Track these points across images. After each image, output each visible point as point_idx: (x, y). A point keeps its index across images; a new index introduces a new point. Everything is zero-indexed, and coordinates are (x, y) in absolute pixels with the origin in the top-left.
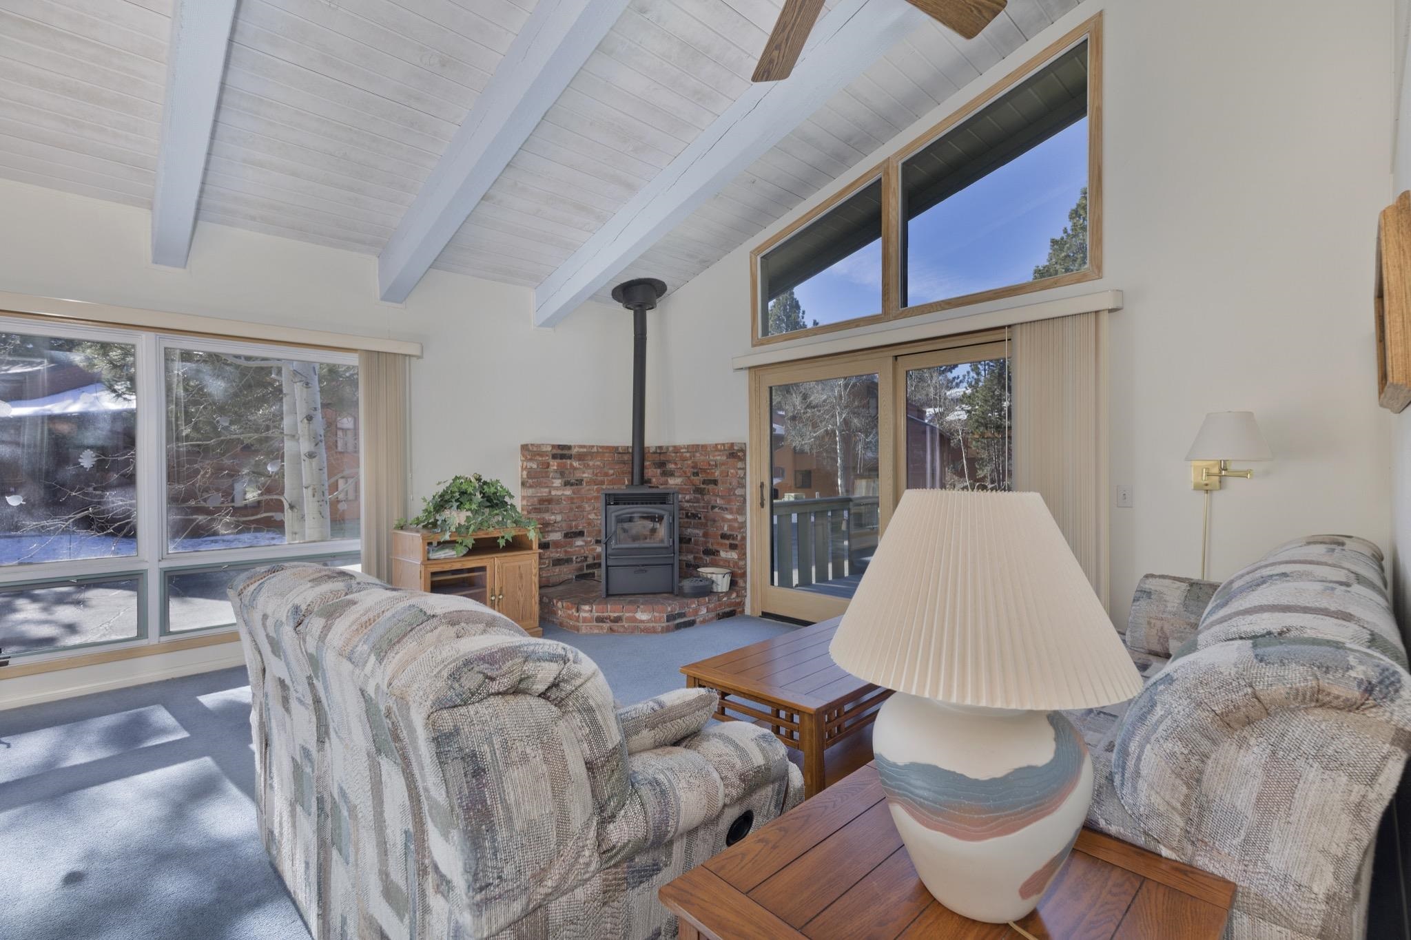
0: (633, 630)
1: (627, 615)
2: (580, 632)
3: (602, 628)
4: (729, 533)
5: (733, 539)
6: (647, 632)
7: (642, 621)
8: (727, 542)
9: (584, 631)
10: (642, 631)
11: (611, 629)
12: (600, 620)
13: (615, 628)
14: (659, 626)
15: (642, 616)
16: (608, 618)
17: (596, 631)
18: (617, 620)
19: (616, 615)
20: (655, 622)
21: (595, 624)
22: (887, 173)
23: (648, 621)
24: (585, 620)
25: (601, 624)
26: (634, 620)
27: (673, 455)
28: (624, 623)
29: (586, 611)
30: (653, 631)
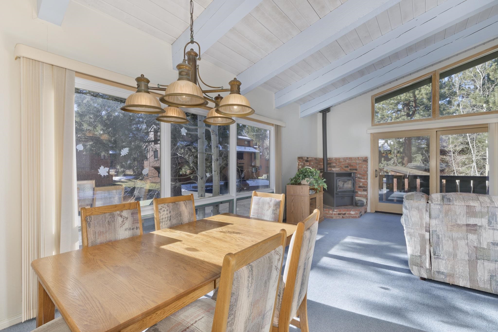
0: (349, 217)
1: (348, 212)
2: (333, 219)
3: (340, 217)
4: (362, 186)
5: (365, 188)
6: (354, 218)
7: (352, 214)
8: (362, 189)
9: (334, 218)
10: (352, 217)
11: (343, 217)
12: (339, 214)
13: (344, 217)
14: (357, 216)
15: (352, 213)
16: (342, 213)
17: (338, 218)
18: (345, 214)
19: (344, 212)
20: (356, 214)
21: (337, 216)
22: (435, 75)
23: (354, 214)
24: (335, 214)
25: (339, 216)
26: (350, 214)
27: (335, 161)
28: (346, 215)
29: (335, 211)
30: (356, 217)
